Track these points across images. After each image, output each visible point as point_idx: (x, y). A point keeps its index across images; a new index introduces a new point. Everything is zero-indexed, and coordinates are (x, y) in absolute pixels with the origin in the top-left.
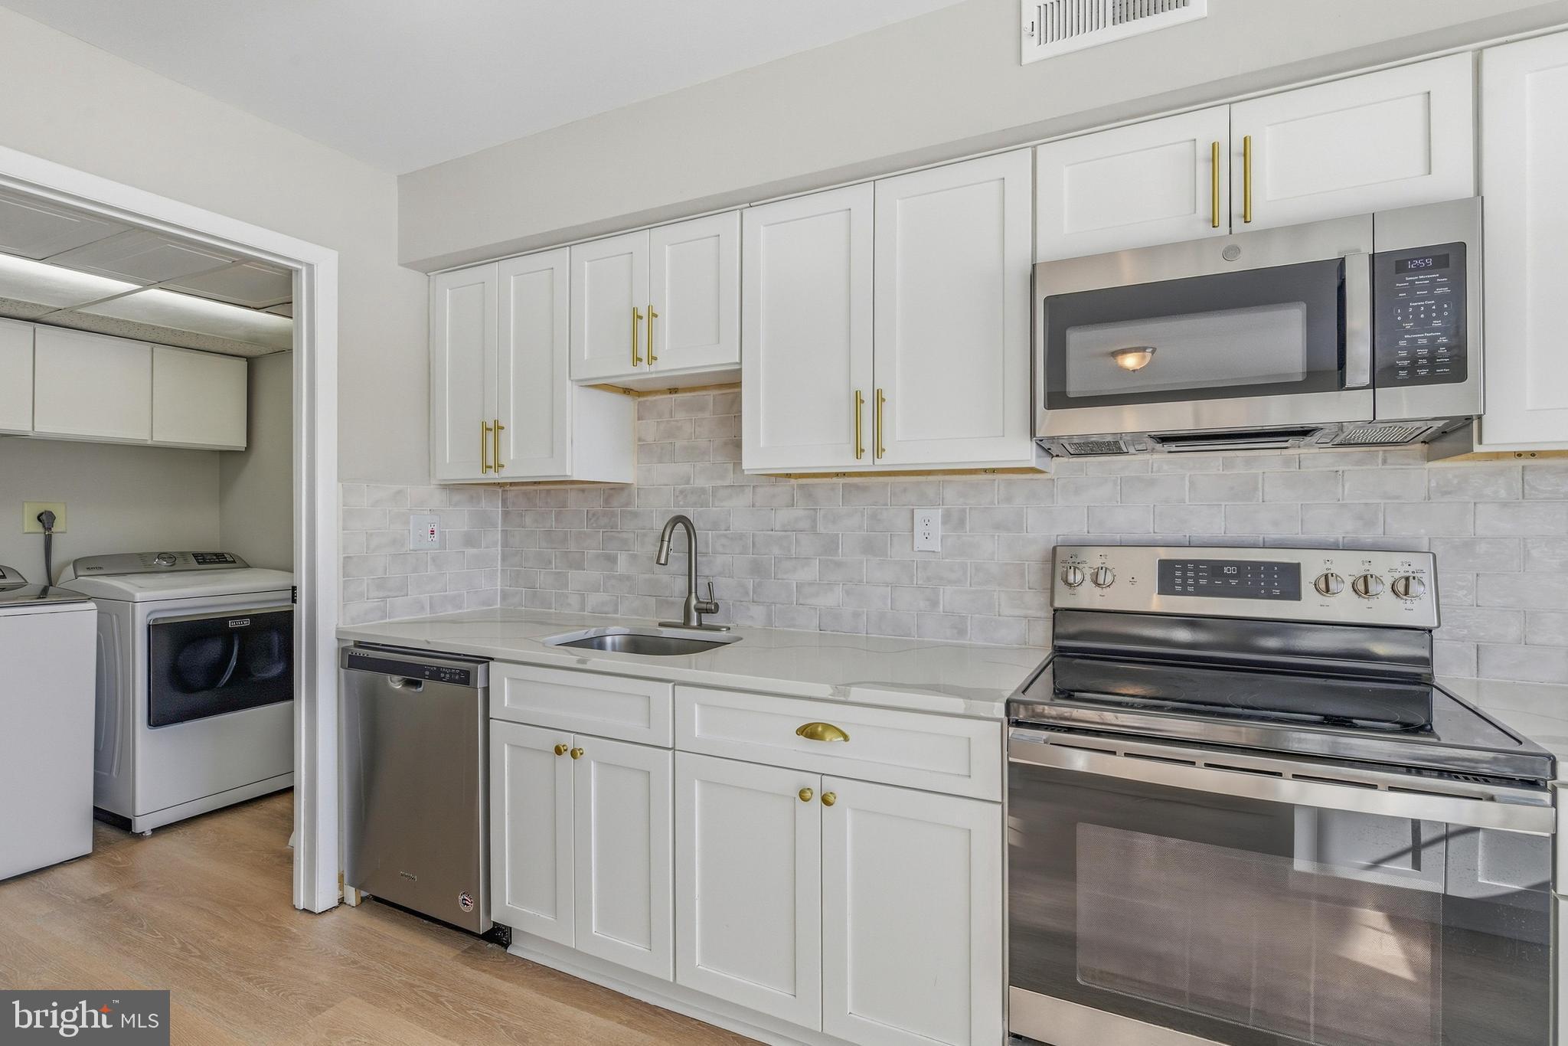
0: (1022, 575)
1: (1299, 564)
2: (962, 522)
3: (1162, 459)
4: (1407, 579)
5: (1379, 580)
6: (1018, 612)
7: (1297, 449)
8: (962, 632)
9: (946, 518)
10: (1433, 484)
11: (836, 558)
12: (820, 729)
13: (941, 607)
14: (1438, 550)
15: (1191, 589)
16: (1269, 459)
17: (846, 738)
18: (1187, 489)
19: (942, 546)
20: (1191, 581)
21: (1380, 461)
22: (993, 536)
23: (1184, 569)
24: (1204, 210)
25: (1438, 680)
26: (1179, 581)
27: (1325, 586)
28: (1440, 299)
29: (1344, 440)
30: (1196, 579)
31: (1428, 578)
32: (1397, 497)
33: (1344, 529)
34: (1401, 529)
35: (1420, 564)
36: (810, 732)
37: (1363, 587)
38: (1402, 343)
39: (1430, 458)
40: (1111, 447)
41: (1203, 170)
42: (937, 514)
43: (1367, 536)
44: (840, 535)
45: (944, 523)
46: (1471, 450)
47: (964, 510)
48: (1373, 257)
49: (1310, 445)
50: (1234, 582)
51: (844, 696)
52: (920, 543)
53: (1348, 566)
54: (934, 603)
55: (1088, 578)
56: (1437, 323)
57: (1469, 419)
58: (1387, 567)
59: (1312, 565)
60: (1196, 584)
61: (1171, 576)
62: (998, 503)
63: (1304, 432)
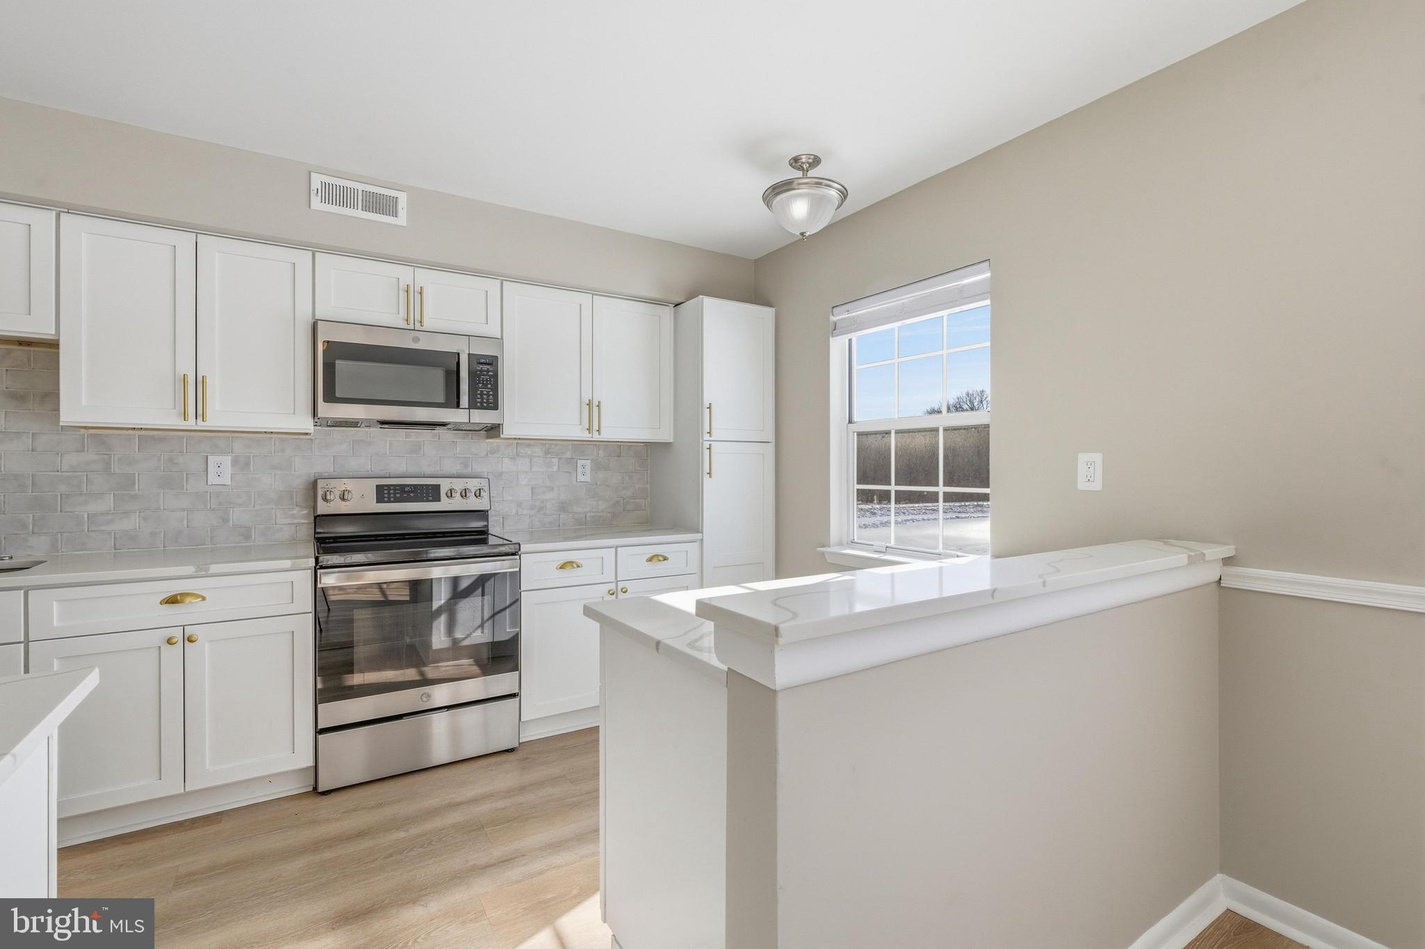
0: (292, 497)
1: (439, 485)
2: (247, 464)
3: (376, 430)
4: (480, 489)
5: (470, 491)
6: (289, 521)
7: (439, 430)
8: (247, 537)
9: (235, 462)
10: (489, 449)
11: (132, 493)
12: (179, 597)
13: (231, 522)
14: (490, 477)
15: (392, 499)
16: (426, 434)
17: (204, 599)
18: (388, 447)
19: (231, 481)
20: (392, 495)
21: (470, 438)
22: (271, 473)
23: (389, 490)
24: (403, 313)
25: (490, 532)
26: (386, 496)
27: (450, 494)
28: (490, 376)
29: (457, 428)
30: (395, 494)
31: (486, 489)
32: (476, 455)
33: (456, 468)
34: (478, 468)
35: (484, 483)
36: (172, 600)
37: (464, 494)
38: (479, 392)
39: (488, 437)
40: (353, 424)
41: (403, 295)
42: (227, 460)
43: (465, 472)
44: (137, 475)
45: (233, 465)
46: (500, 436)
47: (249, 457)
48: (469, 354)
49: (444, 430)
50: (412, 495)
51: (205, 571)
52: (212, 479)
53: (459, 485)
54: (225, 521)
55: (338, 497)
56: (489, 386)
57: (499, 424)
58: (473, 484)
59: (445, 485)
60: (395, 497)
61: (383, 493)
62: (275, 452)
63: (443, 425)
